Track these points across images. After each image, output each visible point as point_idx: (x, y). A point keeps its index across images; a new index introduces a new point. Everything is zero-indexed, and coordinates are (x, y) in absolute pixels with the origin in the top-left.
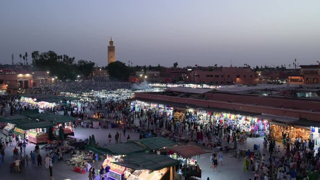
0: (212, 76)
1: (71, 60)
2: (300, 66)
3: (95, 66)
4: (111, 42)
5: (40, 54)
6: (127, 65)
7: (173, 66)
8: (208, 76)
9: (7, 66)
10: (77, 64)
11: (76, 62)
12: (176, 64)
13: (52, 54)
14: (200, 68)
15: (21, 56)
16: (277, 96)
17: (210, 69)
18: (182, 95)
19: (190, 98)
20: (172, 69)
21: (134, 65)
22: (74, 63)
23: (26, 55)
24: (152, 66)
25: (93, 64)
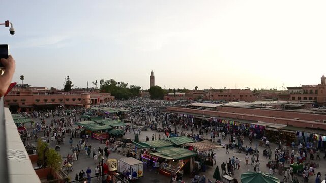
0: (222, 96)
1: (125, 85)
2: (288, 88)
3: (141, 89)
4: (152, 73)
5: (105, 81)
6: (163, 88)
7: (194, 89)
8: (219, 96)
9: (84, 89)
10: (129, 88)
11: (128, 86)
12: (196, 88)
13: (112, 81)
14: (214, 90)
15: (93, 83)
16: (270, 109)
17: (221, 91)
18: (200, 108)
19: (206, 110)
20: (194, 91)
21: (167, 89)
22: (127, 87)
23: (96, 82)
24: (180, 89)
25: (140, 88)
